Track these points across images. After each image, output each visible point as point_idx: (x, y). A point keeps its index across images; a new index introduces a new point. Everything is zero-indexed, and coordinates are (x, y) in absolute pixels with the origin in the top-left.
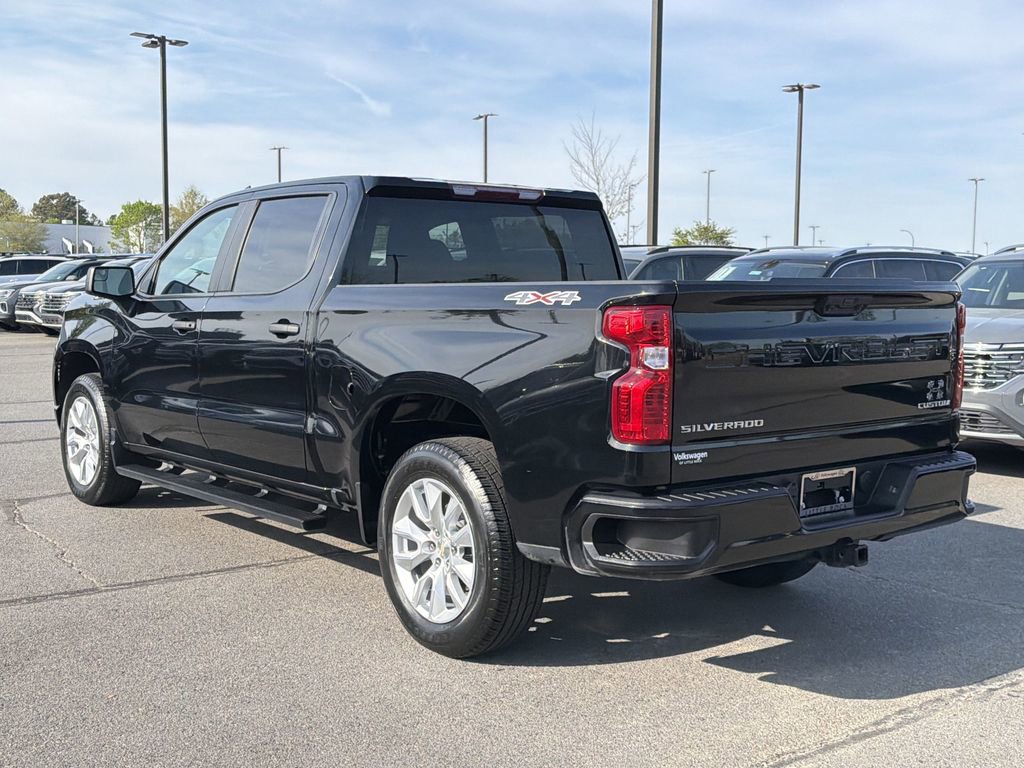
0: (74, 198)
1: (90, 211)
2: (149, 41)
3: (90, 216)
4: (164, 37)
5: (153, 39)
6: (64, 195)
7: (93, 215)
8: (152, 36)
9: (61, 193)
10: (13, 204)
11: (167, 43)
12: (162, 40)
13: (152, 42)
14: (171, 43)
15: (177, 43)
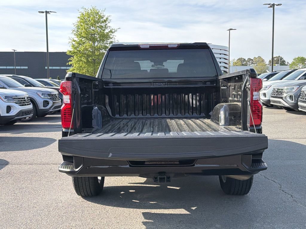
0: (281, 57)
1: (287, 61)
2: (269, 6)
3: (287, 62)
4: (274, 4)
5: (271, 5)
6: (278, 57)
7: (288, 62)
8: (270, 4)
9: (277, 56)
10: (263, 61)
11: (275, 5)
12: (274, 5)
13: (271, 6)
14: (277, 5)
15: (278, 5)
